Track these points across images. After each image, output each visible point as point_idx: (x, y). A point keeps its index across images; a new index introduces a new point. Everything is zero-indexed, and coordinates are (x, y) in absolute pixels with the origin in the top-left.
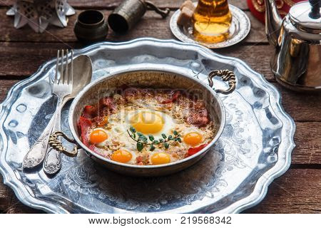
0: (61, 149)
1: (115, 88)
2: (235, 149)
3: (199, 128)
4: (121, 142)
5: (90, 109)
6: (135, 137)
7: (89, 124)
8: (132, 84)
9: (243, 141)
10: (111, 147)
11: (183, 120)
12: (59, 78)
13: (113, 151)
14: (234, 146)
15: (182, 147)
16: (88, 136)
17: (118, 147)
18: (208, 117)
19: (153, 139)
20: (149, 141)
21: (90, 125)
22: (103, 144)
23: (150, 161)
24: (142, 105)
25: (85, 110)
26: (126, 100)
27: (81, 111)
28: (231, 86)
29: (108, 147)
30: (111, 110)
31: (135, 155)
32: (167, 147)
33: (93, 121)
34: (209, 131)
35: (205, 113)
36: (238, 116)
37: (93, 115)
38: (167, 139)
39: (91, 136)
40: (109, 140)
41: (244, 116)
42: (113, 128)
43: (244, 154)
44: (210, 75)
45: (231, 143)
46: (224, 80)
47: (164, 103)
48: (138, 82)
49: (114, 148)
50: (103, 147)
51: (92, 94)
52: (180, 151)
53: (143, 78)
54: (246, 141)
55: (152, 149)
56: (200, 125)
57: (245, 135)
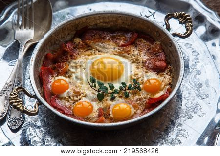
0: (21, 108)
1: (74, 32)
2: (194, 94)
3: (158, 73)
4: (82, 91)
5: (51, 55)
6: (95, 86)
7: (50, 72)
8: (91, 27)
9: (201, 85)
10: (72, 98)
11: (141, 64)
12: (20, 23)
13: (75, 101)
14: (192, 91)
15: (142, 96)
16: (50, 86)
17: (79, 97)
18: (166, 61)
19: (113, 88)
20: (109, 90)
21: (52, 73)
22: (65, 94)
23: (111, 113)
24: (100, 49)
25: (46, 57)
26: (86, 44)
27: (42, 59)
28: (187, 30)
29: (70, 97)
30: (72, 55)
31: (96, 106)
32: (127, 96)
33: (54, 68)
34: (168, 77)
35: (162, 57)
36: (194, 57)
37: (55, 61)
38: (127, 88)
39: (53, 86)
40: (70, 91)
41: (200, 57)
42: (74, 76)
43: (203, 99)
44: (166, 17)
45: (189, 88)
46: (181, 23)
47: (122, 46)
48: (96, 25)
49: (76, 99)
50: (65, 98)
51: (53, 41)
52: (140, 100)
53: (102, 21)
54: (204, 85)
55: (113, 99)
56: (159, 70)
57: (202, 78)
